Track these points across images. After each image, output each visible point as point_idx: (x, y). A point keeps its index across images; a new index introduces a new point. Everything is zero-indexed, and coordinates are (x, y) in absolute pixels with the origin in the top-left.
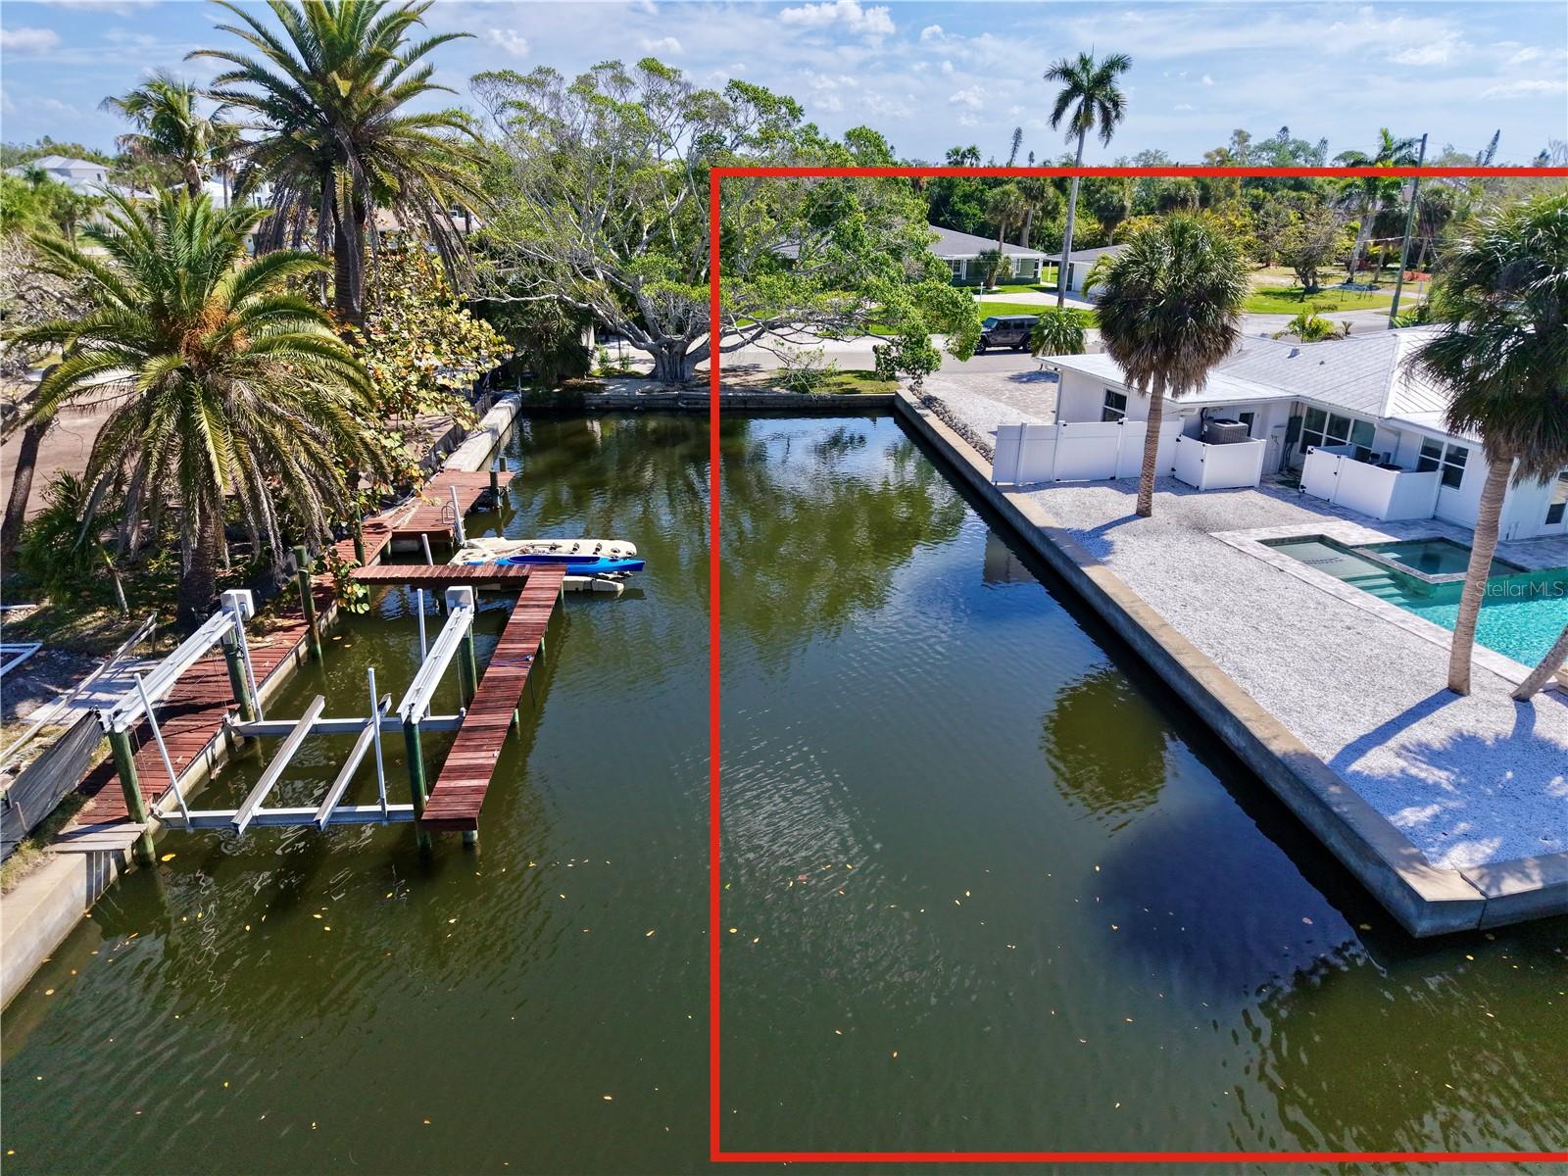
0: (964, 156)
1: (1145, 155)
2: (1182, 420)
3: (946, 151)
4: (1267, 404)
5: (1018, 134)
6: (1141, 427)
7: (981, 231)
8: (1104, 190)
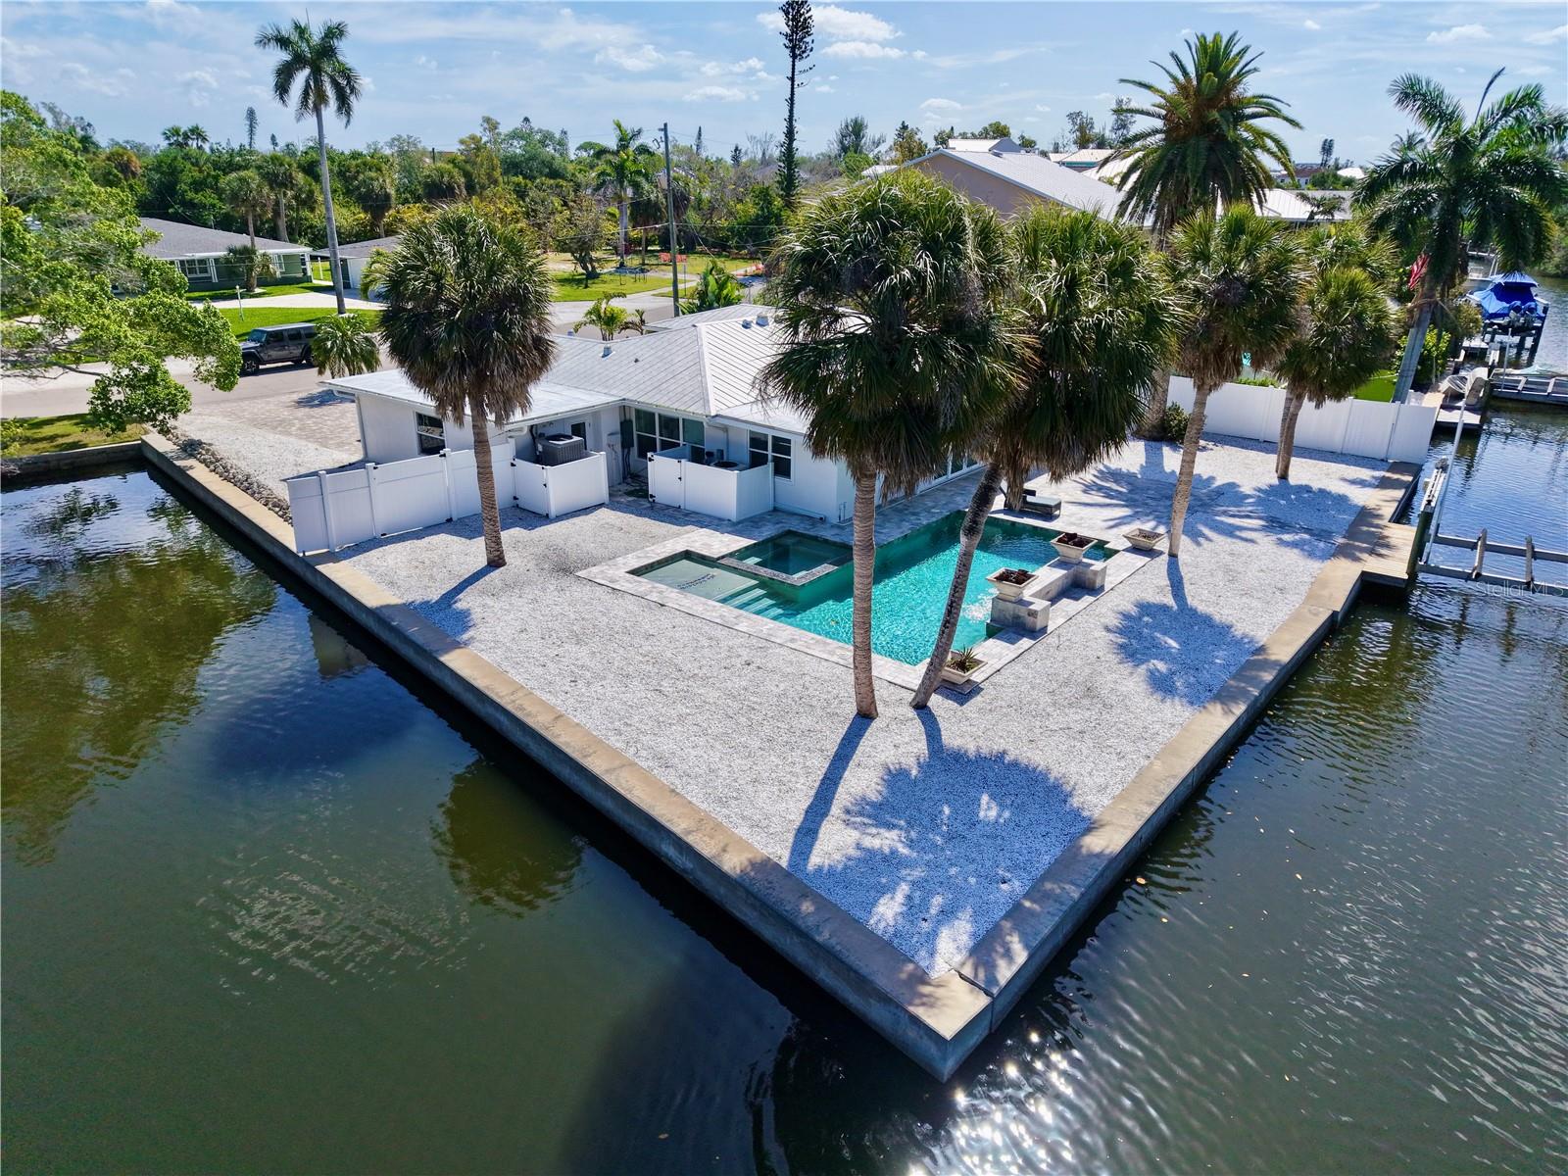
0: (186, 137)
1: (398, 140)
2: (512, 441)
3: (162, 130)
4: (595, 413)
5: (251, 114)
6: (468, 457)
7: (225, 224)
8: (361, 177)
